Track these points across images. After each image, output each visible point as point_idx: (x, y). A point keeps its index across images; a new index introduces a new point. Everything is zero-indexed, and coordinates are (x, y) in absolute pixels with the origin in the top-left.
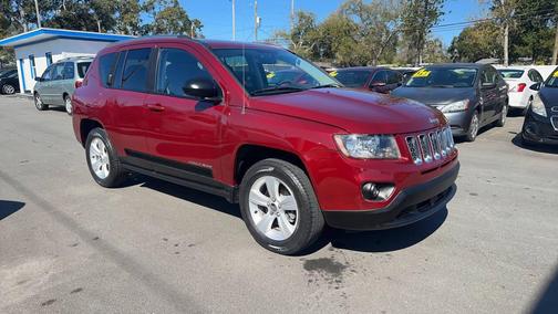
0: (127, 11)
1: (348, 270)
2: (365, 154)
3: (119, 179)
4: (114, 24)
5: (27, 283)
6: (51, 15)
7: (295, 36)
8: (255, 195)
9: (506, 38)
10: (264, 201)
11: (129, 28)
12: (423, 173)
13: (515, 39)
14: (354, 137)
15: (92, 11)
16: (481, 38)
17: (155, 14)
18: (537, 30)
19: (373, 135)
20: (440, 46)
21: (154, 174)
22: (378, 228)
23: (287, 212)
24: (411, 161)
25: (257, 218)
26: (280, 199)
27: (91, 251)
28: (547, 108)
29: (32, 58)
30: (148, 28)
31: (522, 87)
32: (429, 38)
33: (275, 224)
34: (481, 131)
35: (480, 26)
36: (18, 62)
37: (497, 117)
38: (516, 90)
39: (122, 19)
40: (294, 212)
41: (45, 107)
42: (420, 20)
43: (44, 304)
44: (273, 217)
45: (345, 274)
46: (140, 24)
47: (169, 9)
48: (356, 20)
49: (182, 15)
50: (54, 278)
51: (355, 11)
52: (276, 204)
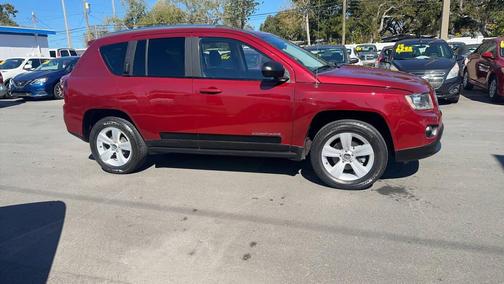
3: (137, 166)
9: (308, 24)
13: (313, 25)
21: (199, 151)
23: (358, 158)
40: (367, 157)
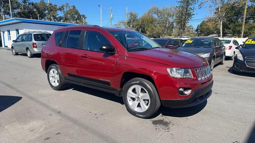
0: (51, 10)
1: (171, 124)
2: (179, 76)
4: (45, 16)
5: (35, 131)
6: (16, 11)
7: (129, 23)
8: (130, 93)
9: (221, 26)
10: (134, 95)
11: (52, 18)
12: (202, 84)
13: (225, 26)
14: (174, 69)
15: (35, 10)
16: (211, 25)
17: (64, 12)
18: (234, 22)
19: (182, 68)
20: (192, 28)
22: (184, 107)
23: (144, 100)
24: (197, 79)
25: (130, 103)
26: (141, 95)
27: (59, 117)
28: (244, 57)
29: (9, 31)
30: (61, 18)
31: (230, 47)
32: (188, 25)
33: (139, 105)
34: (215, 66)
35: (210, 20)
36: (2, 33)
37: (221, 61)
38: (228, 49)
39: (49, 14)
40: (148, 100)
41: (17, 54)
42: (184, 17)
43: (45, 139)
44: (138, 102)
45: (170, 126)
46: (57, 16)
47: (71, 9)
48: (155, 16)
49: (77, 13)
50: (46, 129)
51: (155, 13)
52: (140, 97)
